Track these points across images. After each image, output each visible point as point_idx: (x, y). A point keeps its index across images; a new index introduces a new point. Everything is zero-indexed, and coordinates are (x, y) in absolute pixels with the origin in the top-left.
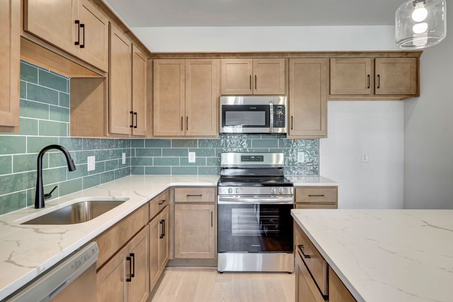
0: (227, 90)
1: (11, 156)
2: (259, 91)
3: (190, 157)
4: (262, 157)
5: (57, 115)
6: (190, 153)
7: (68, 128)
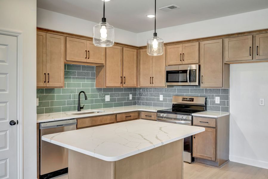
0: (170, 62)
1: (71, 95)
2: (186, 62)
3: (160, 97)
4: (193, 99)
5: (90, 80)
6: (160, 96)
7: (95, 85)
